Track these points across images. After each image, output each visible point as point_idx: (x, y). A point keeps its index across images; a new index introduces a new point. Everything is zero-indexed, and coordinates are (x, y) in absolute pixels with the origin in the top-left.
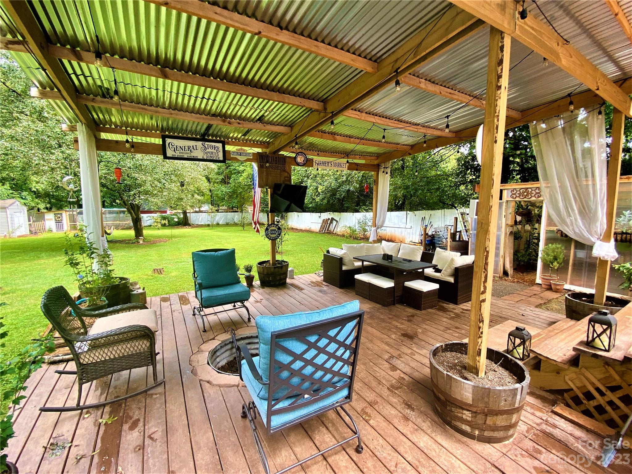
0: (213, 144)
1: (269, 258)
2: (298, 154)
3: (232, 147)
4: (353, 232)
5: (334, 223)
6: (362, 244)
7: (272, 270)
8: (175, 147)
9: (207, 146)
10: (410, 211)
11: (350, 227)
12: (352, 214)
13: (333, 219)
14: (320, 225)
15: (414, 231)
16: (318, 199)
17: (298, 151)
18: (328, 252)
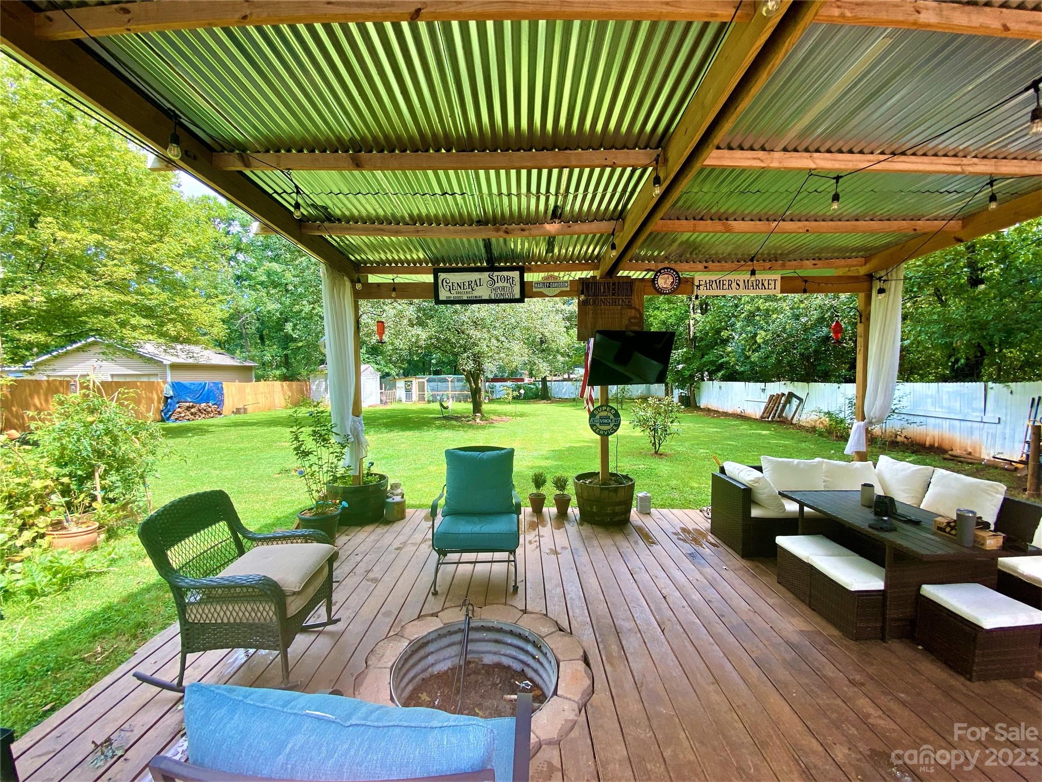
0: (505, 274)
1: (596, 467)
2: (659, 271)
3: (536, 274)
4: (837, 423)
5: (795, 402)
6: (818, 459)
7: (597, 492)
8: (451, 284)
9: (495, 278)
10: (995, 381)
11: (829, 413)
12: (836, 385)
13: (791, 395)
14: (763, 406)
15: (1008, 431)
16: (755, 357)
17: (661, 266)
18: (722, 470)
